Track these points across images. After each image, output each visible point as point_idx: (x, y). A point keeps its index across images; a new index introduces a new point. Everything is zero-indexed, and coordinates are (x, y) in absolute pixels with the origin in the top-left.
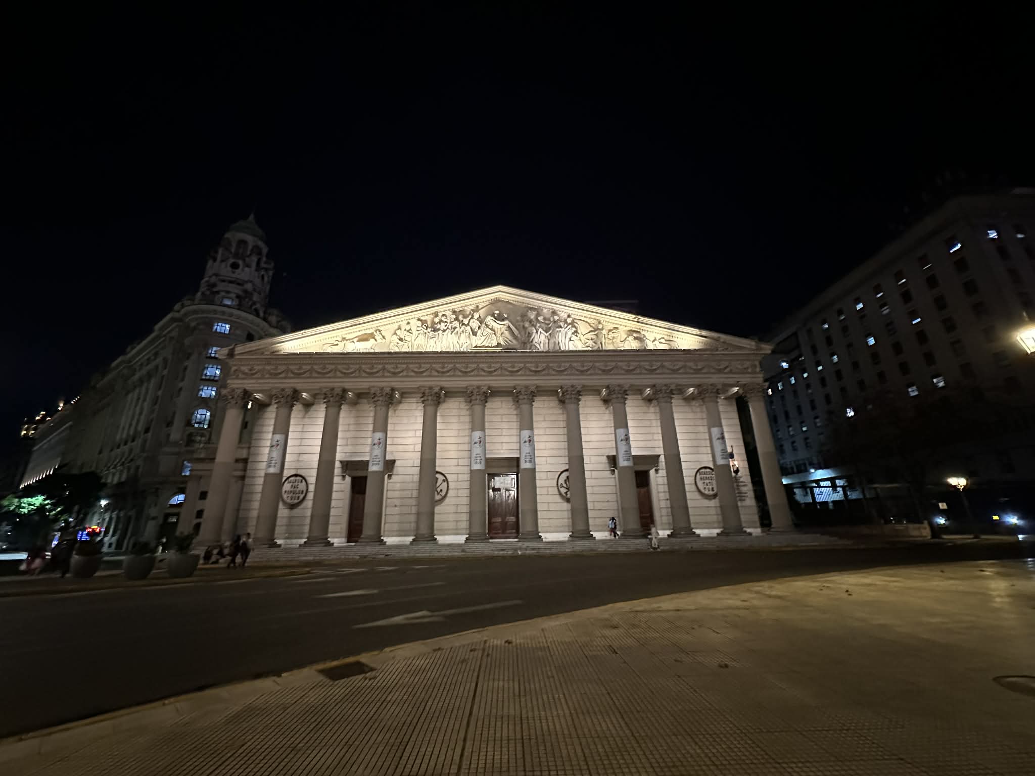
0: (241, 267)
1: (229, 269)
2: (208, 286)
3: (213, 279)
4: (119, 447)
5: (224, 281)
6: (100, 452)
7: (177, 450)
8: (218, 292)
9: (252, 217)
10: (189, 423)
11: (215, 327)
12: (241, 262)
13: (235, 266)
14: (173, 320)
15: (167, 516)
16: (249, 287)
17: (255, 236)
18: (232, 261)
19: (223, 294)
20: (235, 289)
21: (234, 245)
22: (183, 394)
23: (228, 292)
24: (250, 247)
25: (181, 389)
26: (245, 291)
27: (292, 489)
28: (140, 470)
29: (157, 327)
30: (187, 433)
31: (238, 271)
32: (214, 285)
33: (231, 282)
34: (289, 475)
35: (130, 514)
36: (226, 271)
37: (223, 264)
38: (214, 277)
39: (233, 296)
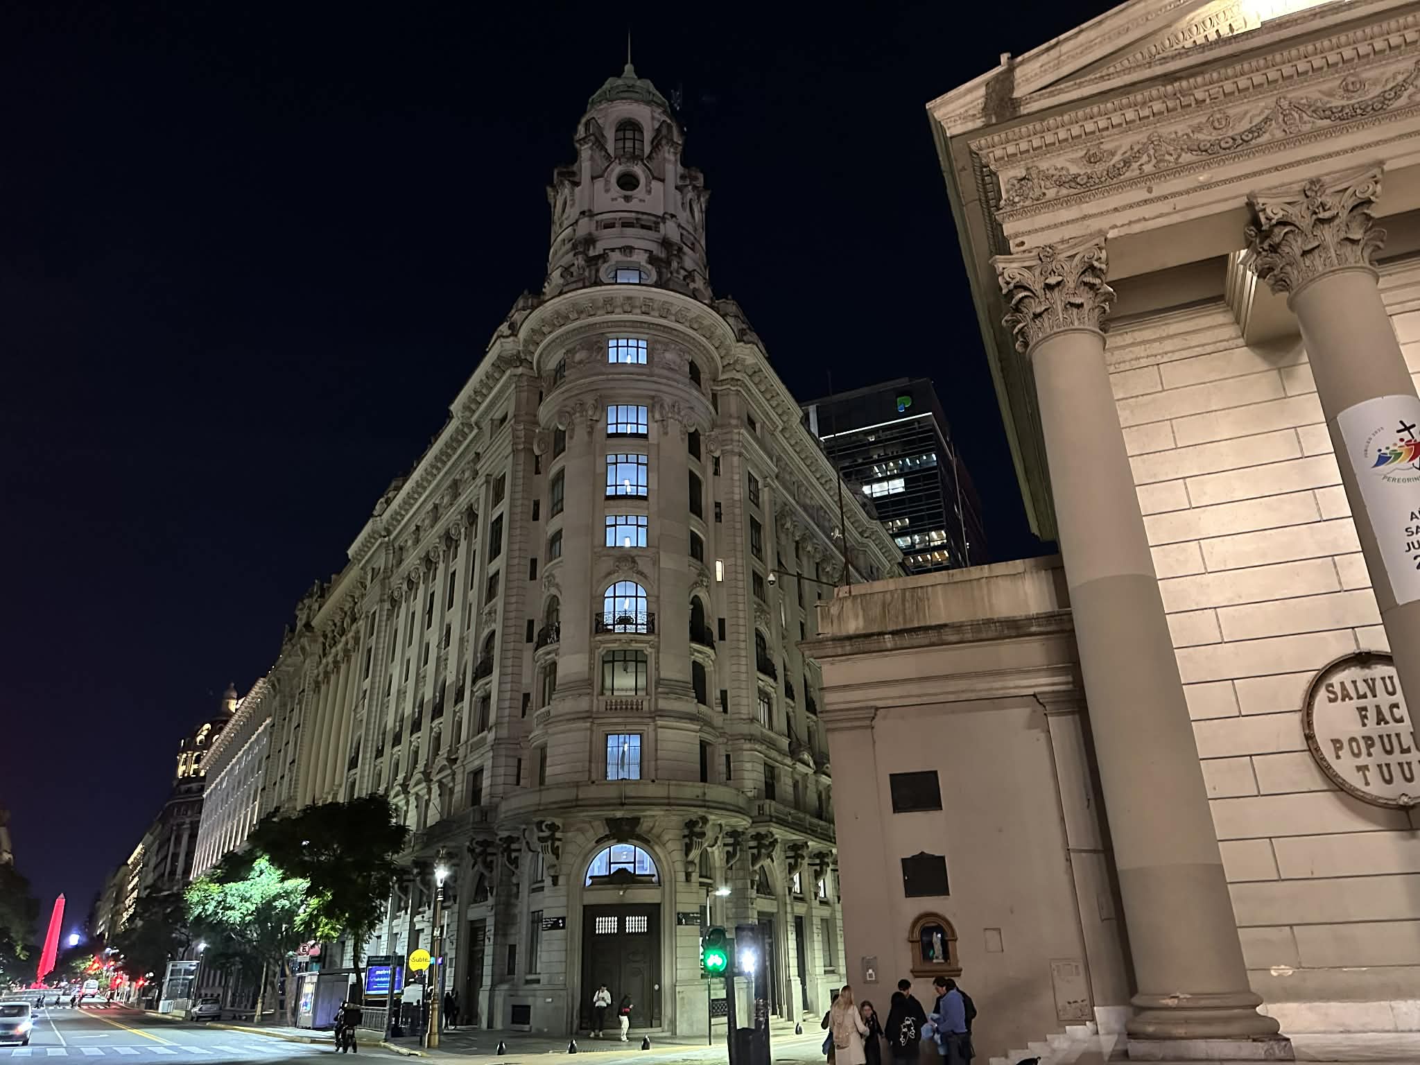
0: (642, 181)
1: (616, 190)
2: (574, 247)
3: (585, 227)
4: (397, 740)
5: (609, 225)
6: (353, 764)
7: (584, 704)
8: (603, 257)
9: (629, 67)
10: (599, 627)
11: (612, 352)
12: (638, 170)
13: (628, 182)
14: (503, 363)
15: (591, 913)
16: (670, 230)
17: (648, 103)
18: (617, 169)
19: (615, 257)
20: (642, 241)
21: (610, 134)
22: (566, 544)
23: (627, 250)
24: (648, 136)
25: (557, 536)
26: (665, 243)
27: (1372, 729)
28: (486, 782)
29: (455, 407)
30: (601, 651)
31: (640, 192)
32: (590, 241)
33: (626, 225)
34: (1321, 663)
35: (474, 913)
36: (607, 198)
37: (600, 183)
38: (584, 221)
39: (640, 258)
